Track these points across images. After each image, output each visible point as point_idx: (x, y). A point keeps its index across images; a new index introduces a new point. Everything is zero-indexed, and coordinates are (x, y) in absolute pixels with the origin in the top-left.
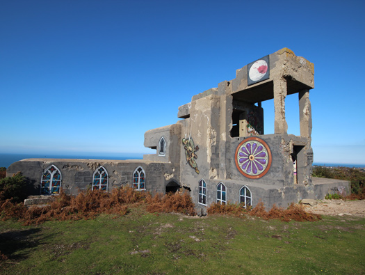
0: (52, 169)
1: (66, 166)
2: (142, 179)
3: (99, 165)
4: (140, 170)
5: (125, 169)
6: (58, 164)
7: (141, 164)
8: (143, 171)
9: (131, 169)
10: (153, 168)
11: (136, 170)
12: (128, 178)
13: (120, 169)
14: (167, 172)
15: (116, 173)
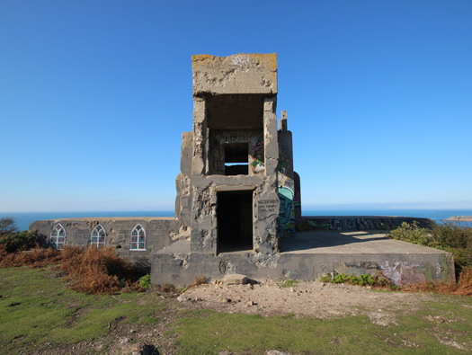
0: (59, 227)
1: (69, 224)
2: (142, 238)
3: (98, 223)
4: (139, 228)
5: (123, 227)
6: (63, 223)
7: (140, 221)
8: (143, 229)
9: (129, 227)
10: (154, 226)
11: (135, 228)
12: (126, 237)
13: (117, 227)
14: (173, 231)
15: (113, 231)
